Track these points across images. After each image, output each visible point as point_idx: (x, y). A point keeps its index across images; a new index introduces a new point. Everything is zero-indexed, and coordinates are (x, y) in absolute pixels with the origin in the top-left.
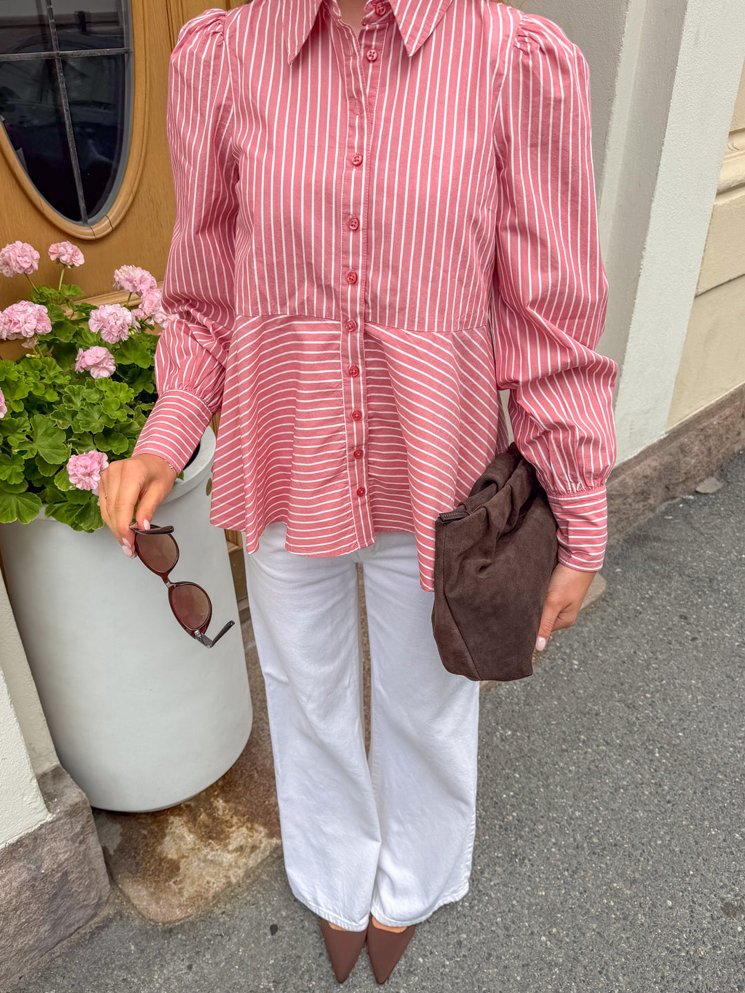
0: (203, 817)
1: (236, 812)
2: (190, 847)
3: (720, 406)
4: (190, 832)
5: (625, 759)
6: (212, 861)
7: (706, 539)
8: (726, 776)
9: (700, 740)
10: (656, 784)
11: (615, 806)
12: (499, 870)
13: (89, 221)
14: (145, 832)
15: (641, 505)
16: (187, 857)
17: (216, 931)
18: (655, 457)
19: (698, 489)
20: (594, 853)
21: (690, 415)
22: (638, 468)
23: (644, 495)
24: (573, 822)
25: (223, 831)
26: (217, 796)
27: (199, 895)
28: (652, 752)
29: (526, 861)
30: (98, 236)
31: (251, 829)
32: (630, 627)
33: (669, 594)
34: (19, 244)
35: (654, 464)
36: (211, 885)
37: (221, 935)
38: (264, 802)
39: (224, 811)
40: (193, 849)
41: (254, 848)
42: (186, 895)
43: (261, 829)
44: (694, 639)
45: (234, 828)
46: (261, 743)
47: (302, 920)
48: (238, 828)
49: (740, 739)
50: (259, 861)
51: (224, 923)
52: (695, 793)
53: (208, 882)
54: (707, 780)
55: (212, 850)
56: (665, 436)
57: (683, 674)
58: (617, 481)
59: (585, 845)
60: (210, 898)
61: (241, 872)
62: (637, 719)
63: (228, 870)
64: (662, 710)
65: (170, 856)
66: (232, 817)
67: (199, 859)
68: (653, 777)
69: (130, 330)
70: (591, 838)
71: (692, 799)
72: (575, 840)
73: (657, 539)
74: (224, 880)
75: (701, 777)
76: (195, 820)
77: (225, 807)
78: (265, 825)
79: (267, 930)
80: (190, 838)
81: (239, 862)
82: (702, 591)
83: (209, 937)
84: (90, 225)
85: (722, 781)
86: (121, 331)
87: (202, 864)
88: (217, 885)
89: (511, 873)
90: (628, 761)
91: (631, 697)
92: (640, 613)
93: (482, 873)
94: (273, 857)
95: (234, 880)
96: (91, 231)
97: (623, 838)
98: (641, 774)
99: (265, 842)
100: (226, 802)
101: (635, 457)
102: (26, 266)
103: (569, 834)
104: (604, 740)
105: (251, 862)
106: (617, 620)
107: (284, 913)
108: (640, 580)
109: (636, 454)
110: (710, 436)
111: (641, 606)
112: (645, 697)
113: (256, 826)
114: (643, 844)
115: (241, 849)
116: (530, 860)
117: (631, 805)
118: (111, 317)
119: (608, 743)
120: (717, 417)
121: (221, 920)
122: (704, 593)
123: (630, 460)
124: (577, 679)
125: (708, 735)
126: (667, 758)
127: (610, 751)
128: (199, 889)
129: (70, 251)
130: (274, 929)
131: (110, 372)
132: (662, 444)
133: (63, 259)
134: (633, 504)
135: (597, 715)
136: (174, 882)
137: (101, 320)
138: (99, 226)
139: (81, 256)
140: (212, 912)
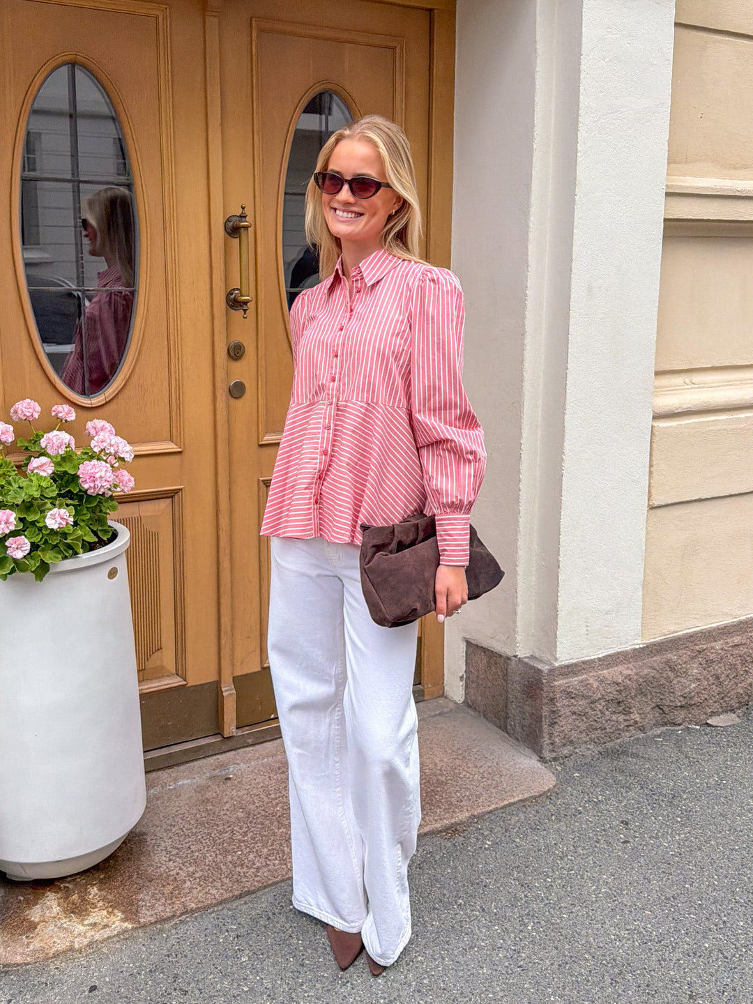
0: (75, 897)
1: (104, 899)
2: (53, 915)
3: (725, 631)
4: (59, 905)
5: (495, 925)
6: (65, 929)
7: (690, 762)
8: (593, 957)
9: (582, 924)
10: (515, 950)
11: (461, 959)
12: (318, 985)
13: (91, 396)
14: (22, 899)
15: (621, 718)
16: (47, 922)
17: (44, 980)
18: (630, 666)
19: (709, 722)
20: (419, 991)
21: (681, 633)
22: (605, 672)
23: (620, 704)
24: (411, 964)
25: (86, 909)
26: (94, 885)
27: (43, 949)
28: (526, 925)
29: (349, 985)
30: (93, 406)
31: (109, 913)
32: (563, 824)
33: (620, 802)
34: (28, 400)
35: (629, 672)
36: (56, 945)
37: (46, 984)
38: (132, 896)
39: (94, 896)
40: (54, 917)
41: (106, 926)
42: (31, 947)
43: (120, 914)
44: (625, 842)
45: (96, 910)
46: (152, 854)
47: (120, 987)
48: (100, 910)
49: (627, 930)
50: (106, 936)
51: (54, 976)
52: (552, 964)
53: (54, 942)
54: (571, 957)
55: (70, 921)
56: (642, 646)
57: (597, 869)
58: (576, 678)
59: (414, 983)
60: (51, 955)
61: (86, 941)
62: (526, 896)
63: (76, 937)
64: (557, 894)
65: (33, 919)
66: (98, 902)
67: (55, 926)
68: (515, 944)
69: (66, 447)
70: (423, 979)
71: (546, 969)
72: (406, 978)
73: (636, 756)
74: (68, 944)
75: (566, 953)
76: (68, 898)
77: (97, 894)
78: (124, 912)
79: (87, 989)
80: (56, 909)
81: (87, 934)
82: (659, 804)
83: (36, 983)
84: (90, 399)
85: (587, 960)
86: (59, 447)
87: (56, 929)
88: (61, 945)
89: (329, 990)
90: (496, 928)
91: (530, 878)
92: (580, 813)
93: (302, 985)
94: (119, 937)
95: (77, 946)
96: (89, 402)
97: (455, 986)
98: (504, 940)
99: (117, 923)
100: (99, 890)
101: (599, 659)
102: (28, 414)
103: (402, 972)
104: (481, 907)
105: (98, 935)
106: (552, 815)
107: (107, 979)
108: (597, 786)
109: (600, 656)
110: (712, 661)
111: (584, 807)
112: (545, 880)
113: (116, 911)
114: (473, 994)
115: (94, 925)
116: (352, 984)
117: (479, 962)
118: (55, 438)
119: (483, 910)
120: (721, 642)
121: (52, 973)
122: (660, 806)
123: (593, 661)
124: (482, 856)
125: (594, 922)
126: (538, 932)
127: (482, 916)
128: (44, 945)
129: (66, 410)
130: (93, 988)
131: (48, 474)
132: (637, 654)
133: (60, 415)
134: (607, 713)
135: (485, 886)
136: (27, 937)
137: (49, 439)
138: (97, 400)
139: (74, 414)
140: (48, 966)
